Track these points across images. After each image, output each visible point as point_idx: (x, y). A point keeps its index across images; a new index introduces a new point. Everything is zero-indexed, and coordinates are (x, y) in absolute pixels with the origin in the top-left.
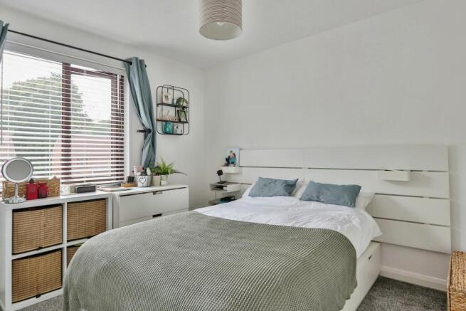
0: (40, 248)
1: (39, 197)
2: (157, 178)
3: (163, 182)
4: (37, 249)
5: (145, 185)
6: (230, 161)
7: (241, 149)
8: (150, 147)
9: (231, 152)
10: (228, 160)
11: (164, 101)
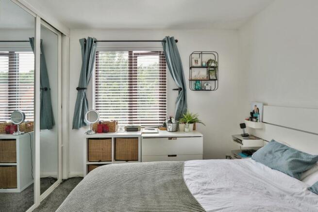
0: (100, 161)
1: (103, 132)
2: (181, 126)
3: (186, 130)
4: (99, 162)
5: (171, 130)
6: (254, 115)
7: (264, 104)
8: (181, 101)
9: (256, 106)
10: (252, 114)
11: (194, 64)
